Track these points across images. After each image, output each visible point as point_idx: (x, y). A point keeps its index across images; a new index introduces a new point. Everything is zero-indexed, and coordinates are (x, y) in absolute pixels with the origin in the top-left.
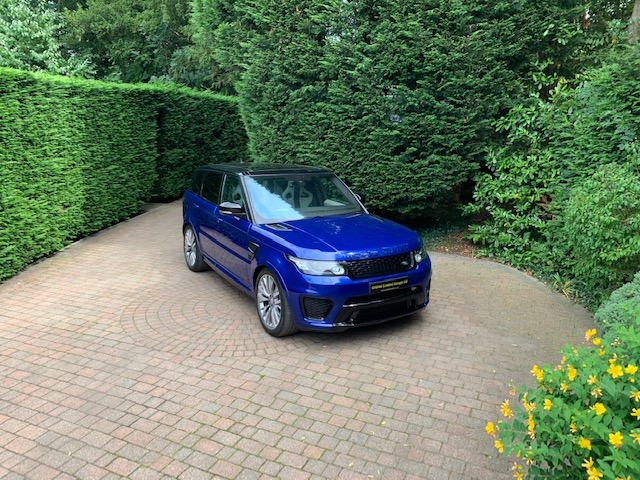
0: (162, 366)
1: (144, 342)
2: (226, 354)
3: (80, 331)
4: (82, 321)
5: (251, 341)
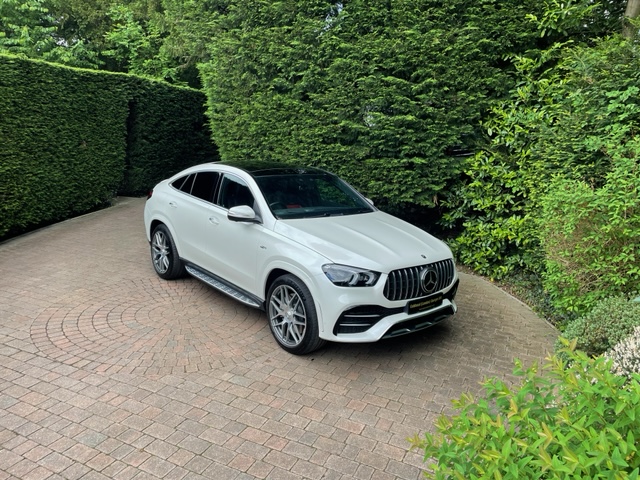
1: (48, 352)
2: (138, 369)
5: (173, 355)
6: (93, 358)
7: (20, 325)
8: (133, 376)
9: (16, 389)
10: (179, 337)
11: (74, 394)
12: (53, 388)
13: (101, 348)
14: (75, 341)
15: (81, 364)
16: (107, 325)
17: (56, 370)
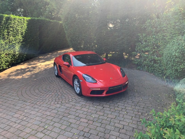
0: (26, 107)
1: (22, 99)
3: (3, 95)
4: (5, 92)
5: (58, 99)
6: (35, 100)
7: (14, 92)
8: (47, 105)
9: (14, 110)
10: (59, 93)
11: (31, 111)
12: (25, 109)
13: (37, 97)
14: (30, 96)
15: (32, 102)
16: (38, 91)
17: (25, 104)
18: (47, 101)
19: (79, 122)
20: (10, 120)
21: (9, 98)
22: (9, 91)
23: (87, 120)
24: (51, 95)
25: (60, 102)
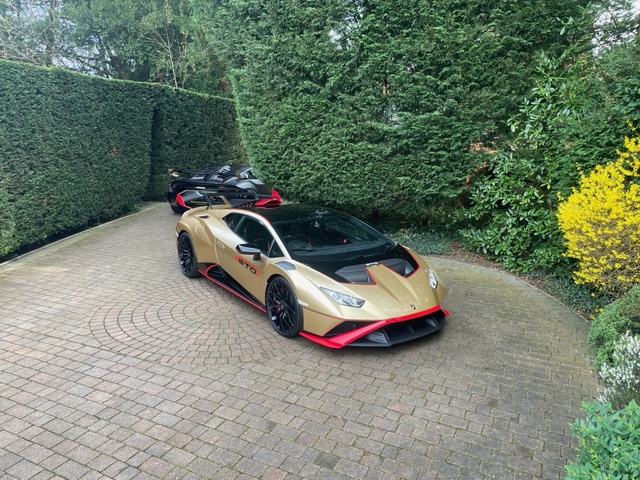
0: (127, 372)
1: (110, 346)
2: (197, 360)
3: (45, 332)
4: (49, 322)
5: (226, 347)
6: (154, 350)
7: (79, 322)
8: (194, 366)
9: (87, 379)
10: (229, 331)
11: (142, 382)
12: (124, 377)
13: (159, 341)
14: (134, 336)
15: (144, 356)
16: (159, 322)
17: (122, 361)
18: (193, 354)
19: (302, 421)
20: (79, 408)
21: (64, 342)
22: (63, 320)
23: (326, 417)
24: (204, 337)
25: (236, 360)
